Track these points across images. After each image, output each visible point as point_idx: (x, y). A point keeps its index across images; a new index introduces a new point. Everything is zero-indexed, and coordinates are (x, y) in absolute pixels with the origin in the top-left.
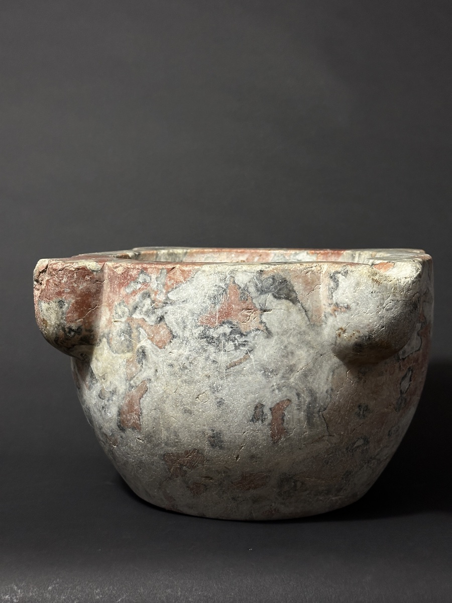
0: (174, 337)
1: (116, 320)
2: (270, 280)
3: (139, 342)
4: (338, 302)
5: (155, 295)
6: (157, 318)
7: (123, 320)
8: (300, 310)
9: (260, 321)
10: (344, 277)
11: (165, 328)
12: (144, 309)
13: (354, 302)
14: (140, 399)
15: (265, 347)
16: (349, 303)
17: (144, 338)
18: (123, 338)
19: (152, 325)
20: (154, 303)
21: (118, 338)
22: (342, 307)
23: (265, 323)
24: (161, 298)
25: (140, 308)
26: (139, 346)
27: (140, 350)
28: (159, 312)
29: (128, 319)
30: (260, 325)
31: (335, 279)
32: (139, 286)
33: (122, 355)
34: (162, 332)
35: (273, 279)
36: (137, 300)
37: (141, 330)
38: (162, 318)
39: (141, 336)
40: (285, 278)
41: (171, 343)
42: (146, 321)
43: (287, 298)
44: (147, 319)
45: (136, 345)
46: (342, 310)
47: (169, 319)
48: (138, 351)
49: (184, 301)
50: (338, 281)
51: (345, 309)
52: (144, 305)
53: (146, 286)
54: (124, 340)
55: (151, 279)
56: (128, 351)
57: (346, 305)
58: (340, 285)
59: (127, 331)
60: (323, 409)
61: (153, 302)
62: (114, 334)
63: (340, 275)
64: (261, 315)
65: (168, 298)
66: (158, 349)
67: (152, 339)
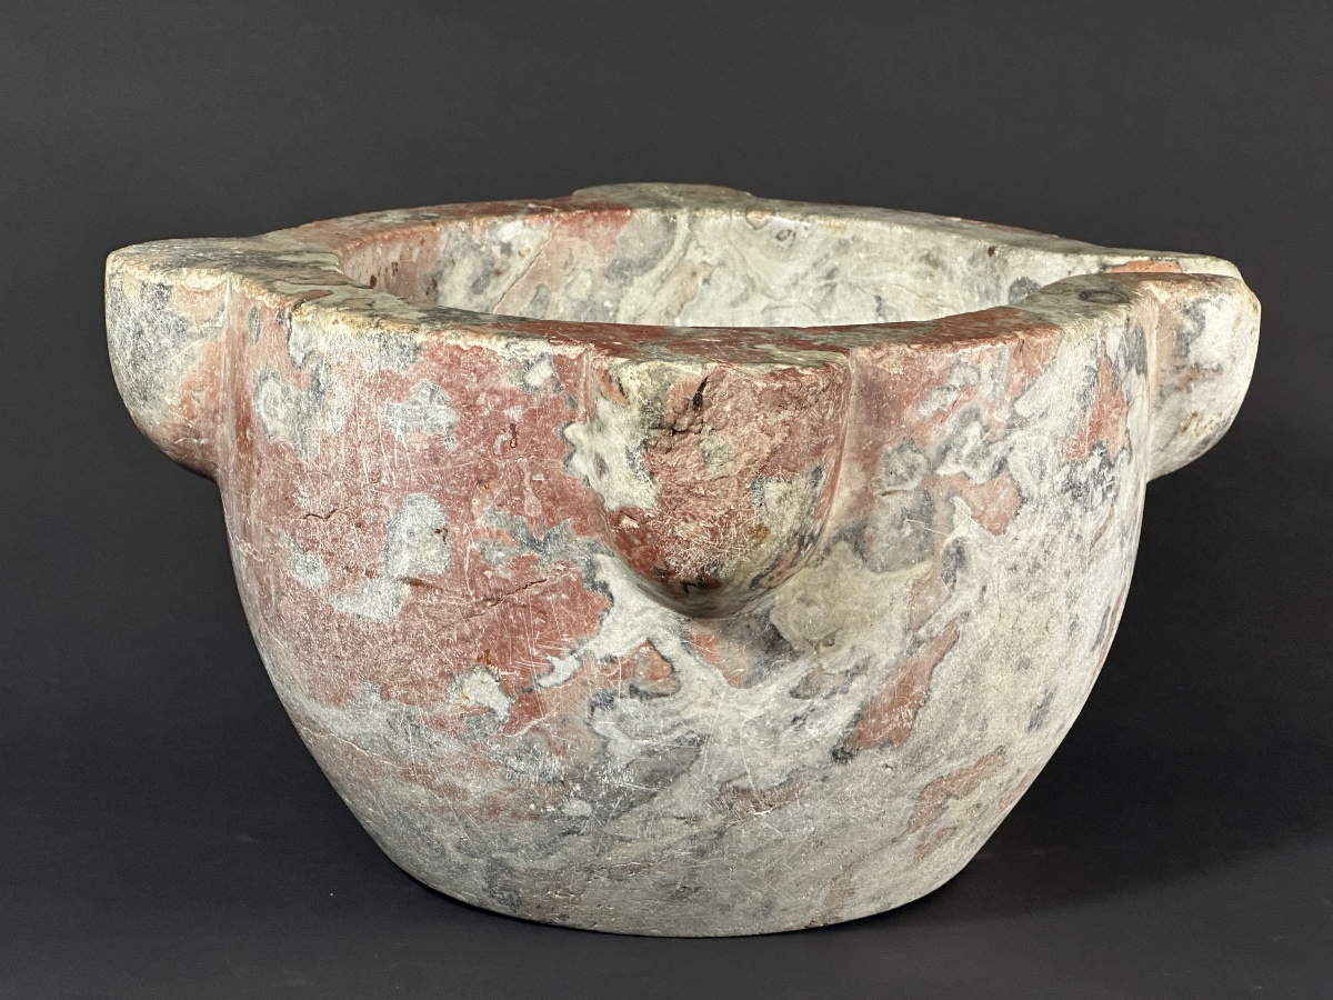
0: (1024, 501)
1: (888, 489)
3: (951, 530)
4: (1201, 362)
5: (991, 412)
6: (994, 466)
7: (912, 485)
9: (1126, 429)
10: (1216, 309)
11: (1007, 485)
12: (966, 451)
13: (1230, 357)
14: (934, 666)
16: (1221, 359)
17: (962, 519)
18: (908, 531)
19: (983, 485)
20: (987, 431)
21: (894, 533)
22: (1206, 370)
23: (1129, 431)
24: (1002, 416)
25: (955, 450)
26: (950, 539)
27: (953, 550)
28: (997, 451)
29: (923, 482)
30: (1125, 438)
31: (1197, 315)
32: (952, 397)
33: (902, 572)
34: (1002, 497)
36: (949, 431)
37: (958, 501)
38: (1002, 465)
39: (956, 517)
41: (1018, 517)
42: (969, 478)
44: (971, 472)
45: (943, 538)
46: (1207, 376)
47: (1017, 462)
48: (947, 552)
49: (1041, 416)
50: (1204, 318)
51: (1212, 373)
52: (966, 441)
53: (969, 394)
54: (911, 535)
55: (979, 376)
56: (921, 560)
57: (1215, 365)
58: (1208, 326)
59: (921, 512)
61: (986, 429)
62: (880, 525)
63: (1206, 306)
64: (1127, 415)
65: (1015, 415)
66: (993, 537)
67: (979, 517)
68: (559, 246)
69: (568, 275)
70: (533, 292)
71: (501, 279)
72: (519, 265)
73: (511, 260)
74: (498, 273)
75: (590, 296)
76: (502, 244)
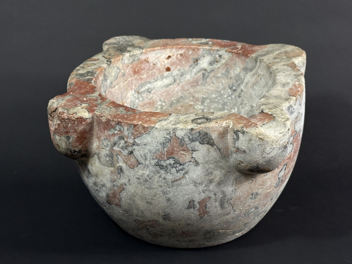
0: (139, 164)
1: (103, 147)
2: (197, 134)
3: (118, 163)
4: (239, 148)
5: (127, 139)
6: (129, 152)
7: (108, 149)
8: (216, 149)
9: (191, 157)
10: (242, 135)
11: (133, 158)
12: (121, 146)
13: (248, 149)
14: (120, 193)
15: (194, 171)
16: (245, 149)
17: (121, 161)
19: (126, 155)
20: (126, 143)
21: (105, 158)
22: (241, 150)
23: (194, 158)
24: (131, 141)
25: (118, 145)
26: (118, 165)
27: (119, 168)
28: (130, 149)
29: (110, 149)
30: (191, 159)
31: (237, 134)
32: (116, 132)
33: (108, 168)
34: (132, 160)
35: (199, 133)
36: (116, 140)
37: (119, 157)
38: (131, 153)
39: (119, 160)
40: (206, 132)
41: (138, 167)
42: (122, 152)
43: (208, 144)
44: (122, 151)
45: (116, 164)
47: (136, 153)
48: (118, 168)
49: (145, 145)
50: (239, 136)
51: (242, 152)
52: (120, 143)
53: (121, 132)
54: (108, 160)
55: (124, 129)
56: (112, 167)
57: (243, 150)
58: (240, 139)
59: (110, 156)
60: (229, 200)
61: (126, 142)
62: (102, 155)
63: (239, 133)
64: (192, 153)
65: (135, 142)
66: (130, 169)
67: (126, 163)
68: (233, 59)
69: (235, 67)
70: (226, 69)
71: (218, 63)
72: (223, 61)
73: (221, 59)
74: (217, 62)
75: (239, 74)
76: (219, 55)
